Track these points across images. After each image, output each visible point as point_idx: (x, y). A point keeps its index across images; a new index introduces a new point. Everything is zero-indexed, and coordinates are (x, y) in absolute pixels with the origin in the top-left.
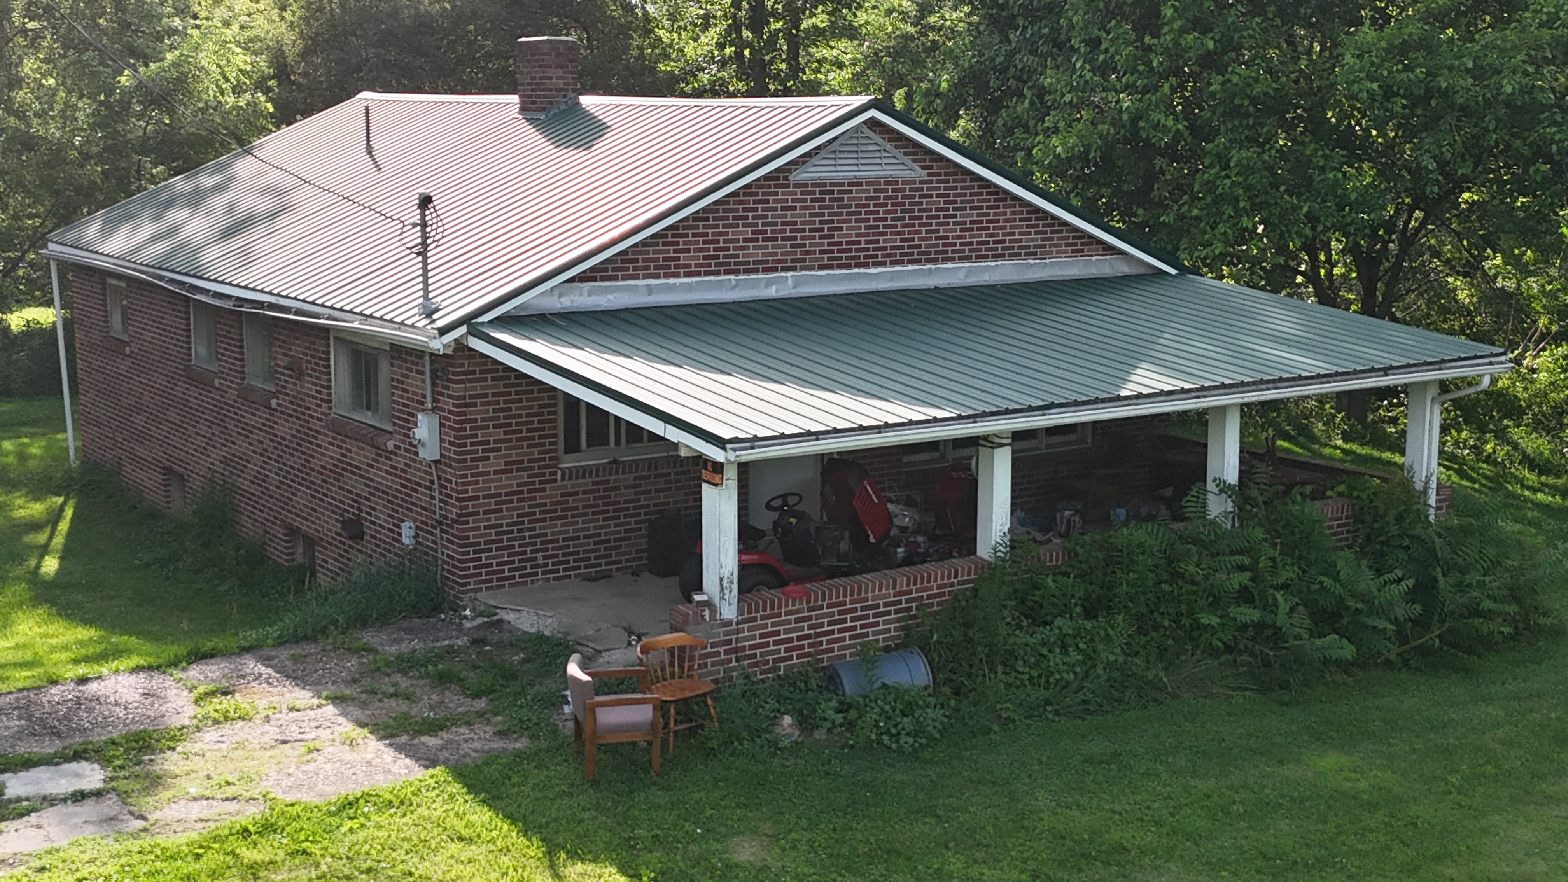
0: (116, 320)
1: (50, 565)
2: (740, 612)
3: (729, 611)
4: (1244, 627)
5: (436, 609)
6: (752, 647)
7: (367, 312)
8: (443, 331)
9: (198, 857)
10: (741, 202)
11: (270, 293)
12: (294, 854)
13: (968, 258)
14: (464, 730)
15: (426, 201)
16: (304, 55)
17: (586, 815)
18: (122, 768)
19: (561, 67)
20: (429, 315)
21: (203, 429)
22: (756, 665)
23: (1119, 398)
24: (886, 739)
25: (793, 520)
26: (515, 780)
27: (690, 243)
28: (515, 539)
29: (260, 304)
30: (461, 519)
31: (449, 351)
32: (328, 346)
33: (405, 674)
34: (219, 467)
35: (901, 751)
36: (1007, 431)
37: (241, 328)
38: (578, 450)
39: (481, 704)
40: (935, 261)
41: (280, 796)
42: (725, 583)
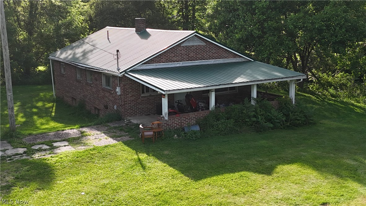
0: (63, 71)
1: (53, 114)
2: (168, 118)
3: (166, 118)
4: (254, 122)
5: (120, 120)
6: (170, 124)
7: (108, 70)
8: (121, 73)
9: (84, 153)
10: (172, 50)
11: (91, 66)
12: (98, 152)
13: (214, 59)
14: (124, 137)
15: (118, 51)
16: (96, 16)
17: (142, 148)
18: (71, 142)
19: (143, 24)
20: (118, 70)
21: (79, 90)
22: (171, 127)
23: (232, 83)
24: (191, 138)
25: (180, 105)
26: (132, 143)
27: (163, 57)
28: (133, 108)
29: (90, 68)
30: (124, 105)
31: (122, 76)
32: (101, 75)
33: (115, 129)
34: (82, 97)
35: (193, 140)
36: (214, 89)
37: (86, 72)
38: (144, 93)
39: (127, 133)
40: (208, 59)
41: (96, 145)
42: (166, 114)
